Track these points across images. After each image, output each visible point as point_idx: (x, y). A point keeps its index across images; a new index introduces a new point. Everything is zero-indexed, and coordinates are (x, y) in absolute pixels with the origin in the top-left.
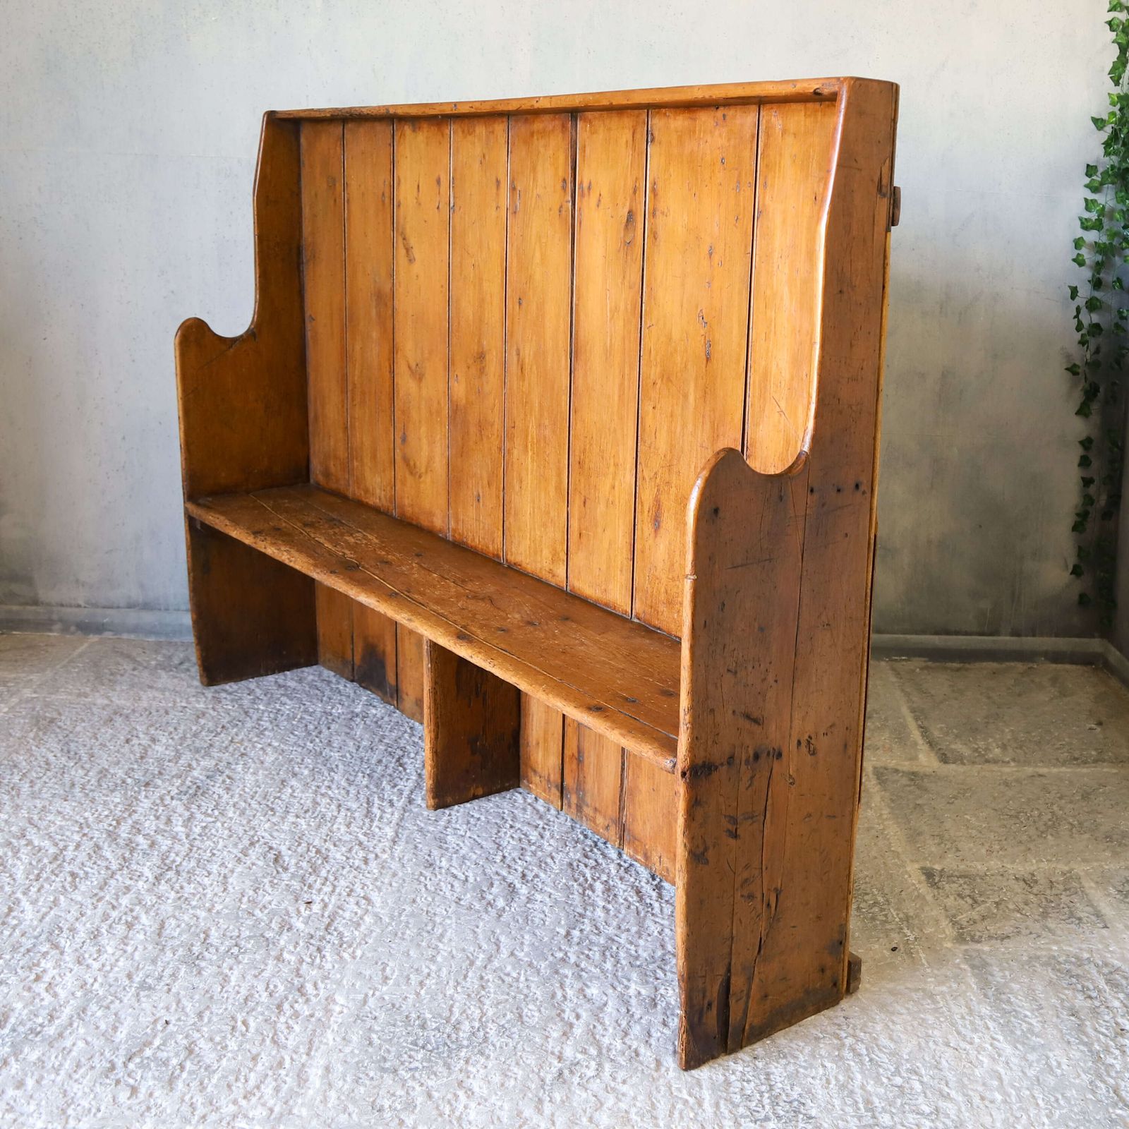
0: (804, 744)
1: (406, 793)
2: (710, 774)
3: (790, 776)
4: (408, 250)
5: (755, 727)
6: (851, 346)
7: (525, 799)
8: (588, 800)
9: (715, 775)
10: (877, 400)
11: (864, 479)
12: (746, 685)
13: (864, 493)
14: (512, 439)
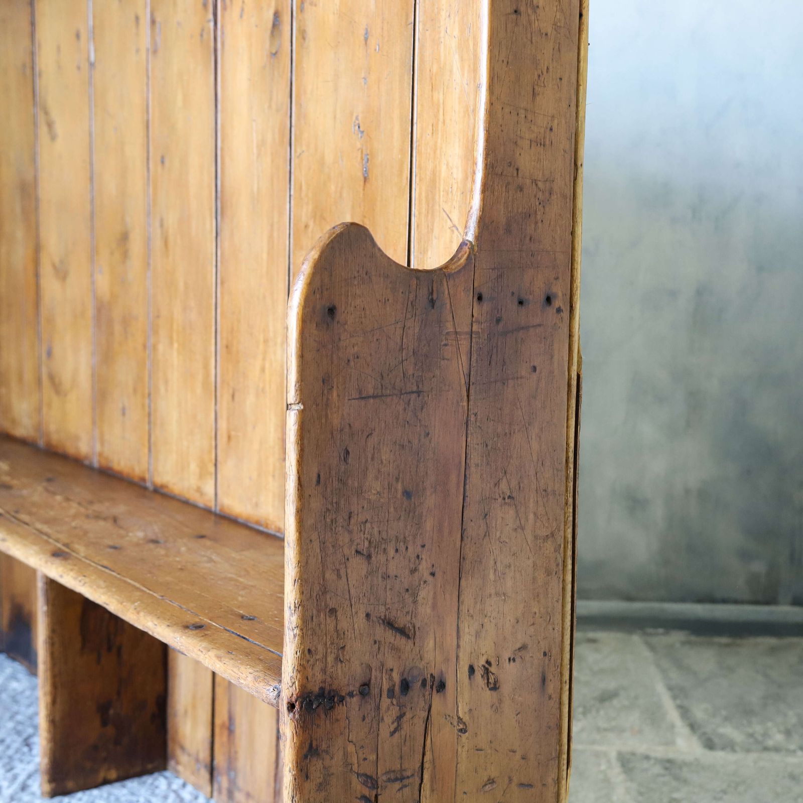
0: (479, 673)
1: (21, 778)
2: (332, 708)
3: (460, 720)
4: (50, 125)
5: (401, 641)
6: (534, 94)
7: (169, 785)
8: (240, 782)
9: (340, 711)
10: (575, 179)
11: (559, 290)
12: (386, 577)
13: (559, 310)
14: (156, 332)
